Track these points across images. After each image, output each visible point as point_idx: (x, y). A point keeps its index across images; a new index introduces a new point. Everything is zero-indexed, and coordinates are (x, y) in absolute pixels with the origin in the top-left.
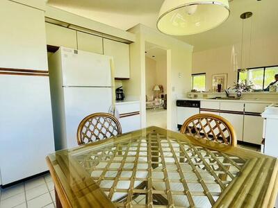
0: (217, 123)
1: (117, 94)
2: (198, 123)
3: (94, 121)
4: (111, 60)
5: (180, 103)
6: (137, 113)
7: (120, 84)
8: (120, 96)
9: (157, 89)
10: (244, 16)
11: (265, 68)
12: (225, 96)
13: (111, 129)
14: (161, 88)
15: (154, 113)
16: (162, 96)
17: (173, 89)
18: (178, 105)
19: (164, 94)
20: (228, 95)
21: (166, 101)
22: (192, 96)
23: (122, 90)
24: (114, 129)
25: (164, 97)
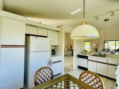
0: (95, 77)
1: (52, 52)
2: (87, 75)
3: (42, 71)
4: (50, 40)
5: (79, 56)
6: (60, 61)
7: (54, 48)
8: (54, 52)
9: (69, 47)
10: (105, 20)
11: (116, 41)
12: (99, 54)
13: (49, 74)
14: (71, 46)
15: (68, 58)
16: (71, 50)
17: (76, 50)
18: (78, 57)
19: (72, 49)
20: (100, 54)
21: (73, 53)
22: (84, 53)
23: (54, 50)
24: (50, 74)
25: (72, 51)
